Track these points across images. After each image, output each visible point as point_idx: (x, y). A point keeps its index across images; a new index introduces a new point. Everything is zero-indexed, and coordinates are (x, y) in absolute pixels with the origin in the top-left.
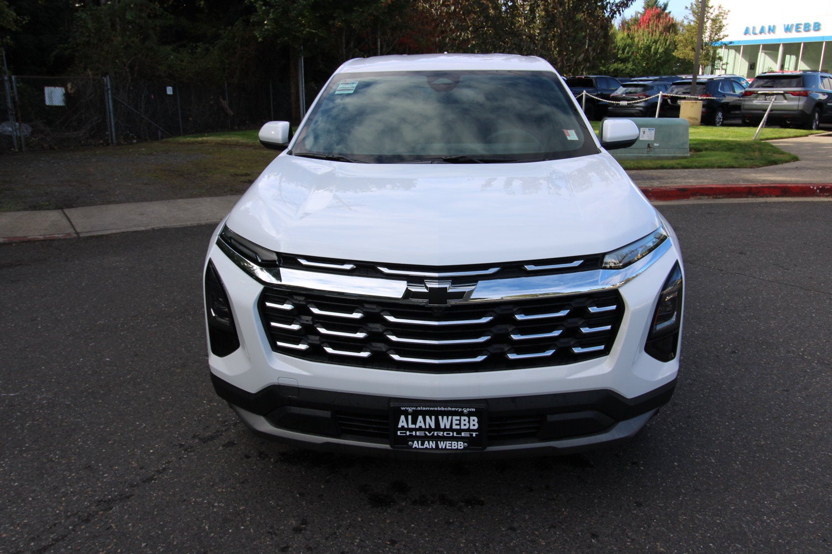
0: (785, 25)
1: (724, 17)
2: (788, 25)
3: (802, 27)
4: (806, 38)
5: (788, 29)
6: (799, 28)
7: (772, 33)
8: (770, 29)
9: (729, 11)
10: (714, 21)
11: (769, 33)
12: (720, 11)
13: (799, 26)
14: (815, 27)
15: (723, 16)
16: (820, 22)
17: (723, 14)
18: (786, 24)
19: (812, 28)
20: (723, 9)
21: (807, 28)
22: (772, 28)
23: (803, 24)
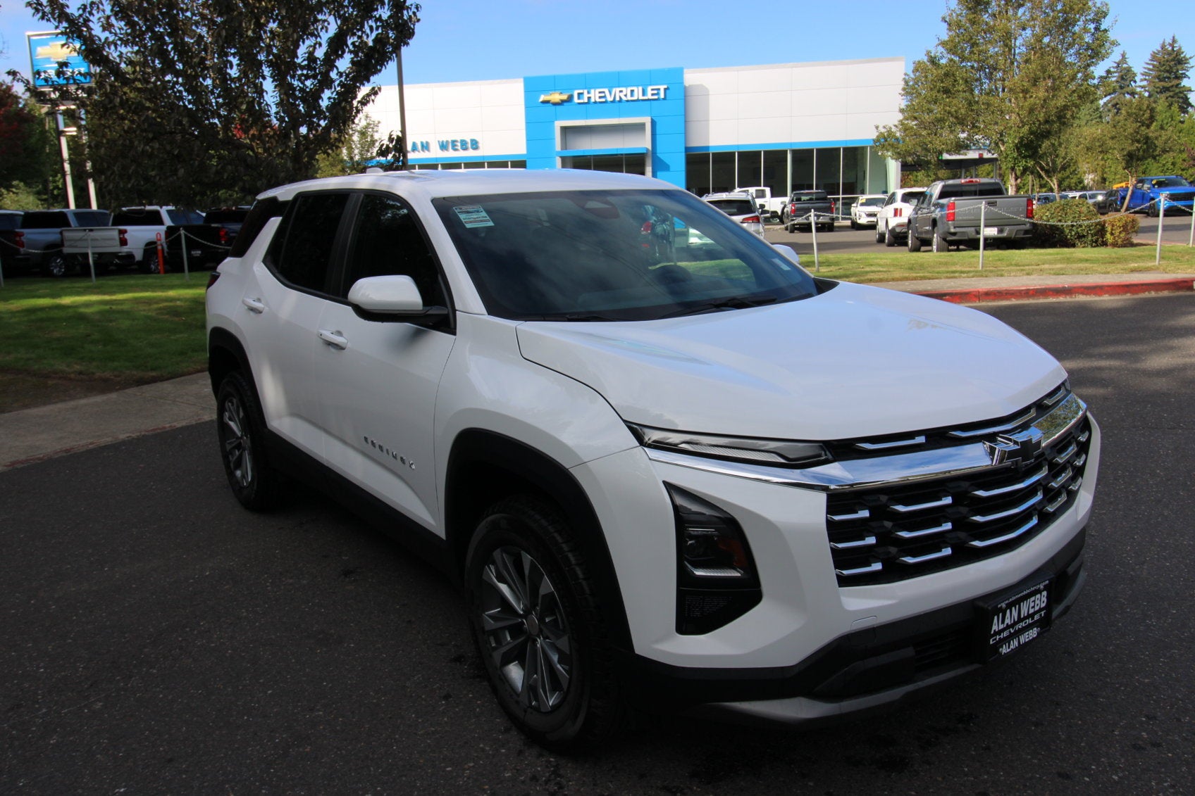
0: (439, 141)
1: (375, 130)
2: (443, 142)
3: (459, 144)
4: (466, 158)
5: (443, 146)
6: (456, 145)
7: (426, 151)
8: (423, 146)
9: (379, 122)
10: (363, 134)
11: (423, 151)
12: (368, 121)
13: (456, 143)
14: (472, 145)
15: (373, 128)
16: (477, 139)
17: (372, 126)
18: (441, 140)
19: (469, 146)
20: (372, 120)
21: (464, 145)
22: (425, 145)
23: (459, 140)
